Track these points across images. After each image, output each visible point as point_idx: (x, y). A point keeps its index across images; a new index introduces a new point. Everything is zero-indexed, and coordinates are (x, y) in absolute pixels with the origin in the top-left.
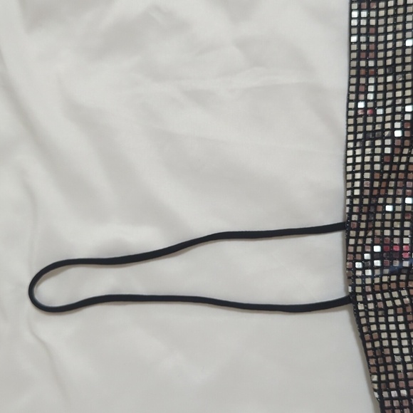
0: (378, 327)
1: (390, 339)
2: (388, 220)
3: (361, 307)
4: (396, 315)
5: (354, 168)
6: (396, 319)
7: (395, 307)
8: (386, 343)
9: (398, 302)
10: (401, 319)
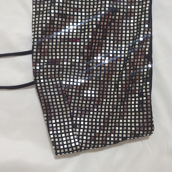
0: (47, 94)
1: (52, 99)
2: (50, 49)
3: (39, 85)
4: (53, 88)
5: (35, 26)
6: (54, 90)
7: (53, 85)
8: (50, 100)
9: (54, 83)
10: (56, 90)
